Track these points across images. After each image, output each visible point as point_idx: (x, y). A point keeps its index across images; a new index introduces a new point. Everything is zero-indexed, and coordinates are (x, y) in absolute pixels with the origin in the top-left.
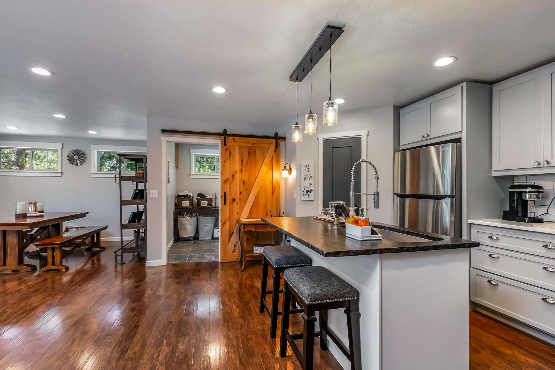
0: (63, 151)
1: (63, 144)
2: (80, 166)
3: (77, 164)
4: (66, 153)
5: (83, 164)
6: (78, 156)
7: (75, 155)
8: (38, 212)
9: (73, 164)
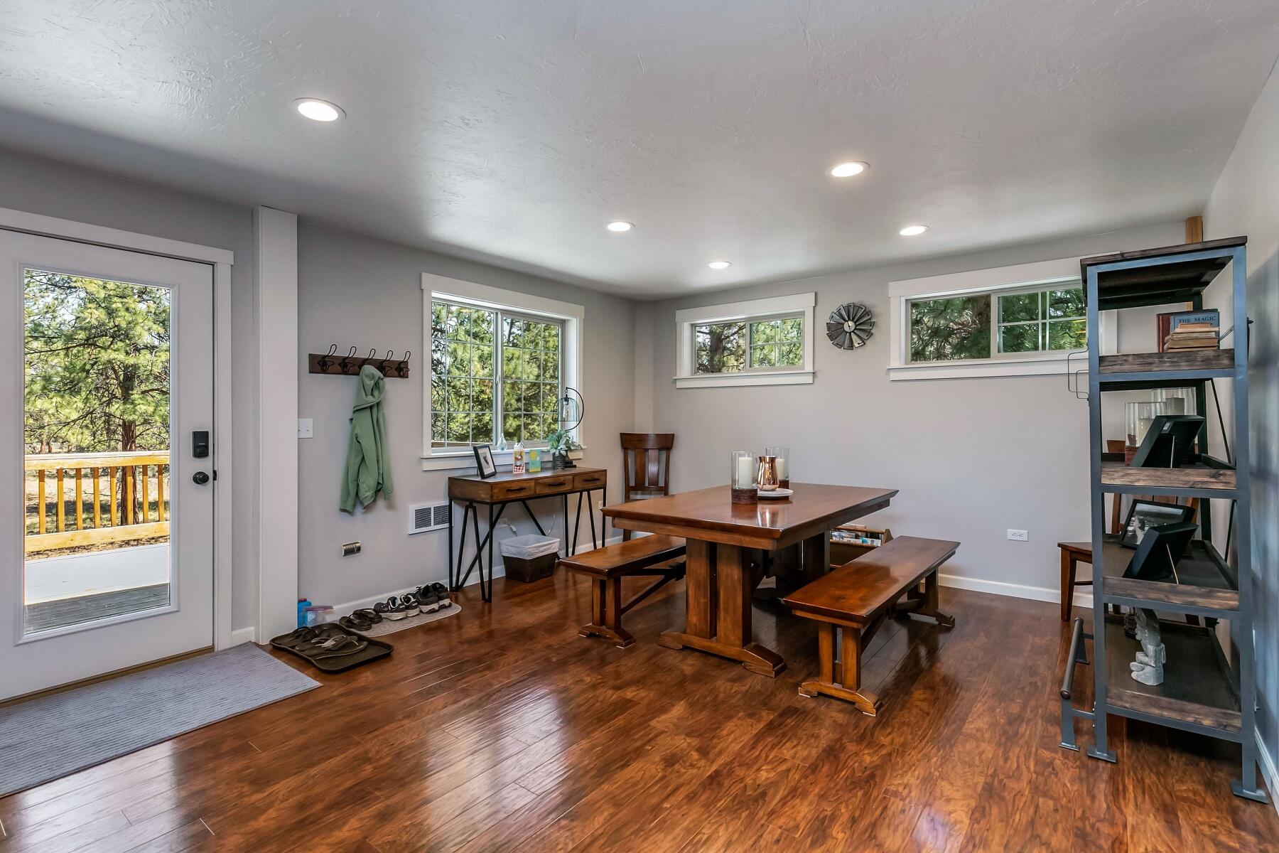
0: (817, 313)
1: (816, 294)
2: (860, 350)
3: (851, 346)
4: (824, 319)
5: (868, 342)
6: (855, 322)
7: (846, 321)
8: (778, 486)
9: (840, 346)
